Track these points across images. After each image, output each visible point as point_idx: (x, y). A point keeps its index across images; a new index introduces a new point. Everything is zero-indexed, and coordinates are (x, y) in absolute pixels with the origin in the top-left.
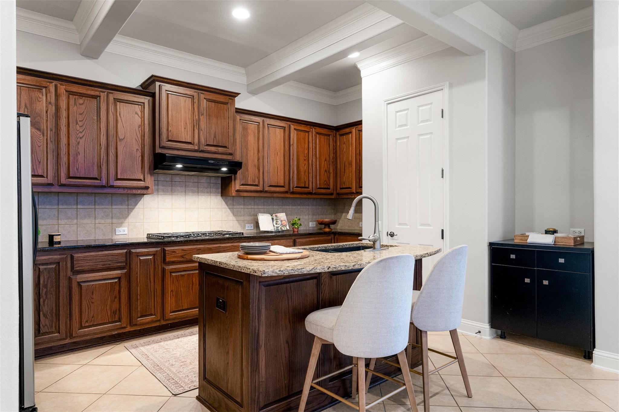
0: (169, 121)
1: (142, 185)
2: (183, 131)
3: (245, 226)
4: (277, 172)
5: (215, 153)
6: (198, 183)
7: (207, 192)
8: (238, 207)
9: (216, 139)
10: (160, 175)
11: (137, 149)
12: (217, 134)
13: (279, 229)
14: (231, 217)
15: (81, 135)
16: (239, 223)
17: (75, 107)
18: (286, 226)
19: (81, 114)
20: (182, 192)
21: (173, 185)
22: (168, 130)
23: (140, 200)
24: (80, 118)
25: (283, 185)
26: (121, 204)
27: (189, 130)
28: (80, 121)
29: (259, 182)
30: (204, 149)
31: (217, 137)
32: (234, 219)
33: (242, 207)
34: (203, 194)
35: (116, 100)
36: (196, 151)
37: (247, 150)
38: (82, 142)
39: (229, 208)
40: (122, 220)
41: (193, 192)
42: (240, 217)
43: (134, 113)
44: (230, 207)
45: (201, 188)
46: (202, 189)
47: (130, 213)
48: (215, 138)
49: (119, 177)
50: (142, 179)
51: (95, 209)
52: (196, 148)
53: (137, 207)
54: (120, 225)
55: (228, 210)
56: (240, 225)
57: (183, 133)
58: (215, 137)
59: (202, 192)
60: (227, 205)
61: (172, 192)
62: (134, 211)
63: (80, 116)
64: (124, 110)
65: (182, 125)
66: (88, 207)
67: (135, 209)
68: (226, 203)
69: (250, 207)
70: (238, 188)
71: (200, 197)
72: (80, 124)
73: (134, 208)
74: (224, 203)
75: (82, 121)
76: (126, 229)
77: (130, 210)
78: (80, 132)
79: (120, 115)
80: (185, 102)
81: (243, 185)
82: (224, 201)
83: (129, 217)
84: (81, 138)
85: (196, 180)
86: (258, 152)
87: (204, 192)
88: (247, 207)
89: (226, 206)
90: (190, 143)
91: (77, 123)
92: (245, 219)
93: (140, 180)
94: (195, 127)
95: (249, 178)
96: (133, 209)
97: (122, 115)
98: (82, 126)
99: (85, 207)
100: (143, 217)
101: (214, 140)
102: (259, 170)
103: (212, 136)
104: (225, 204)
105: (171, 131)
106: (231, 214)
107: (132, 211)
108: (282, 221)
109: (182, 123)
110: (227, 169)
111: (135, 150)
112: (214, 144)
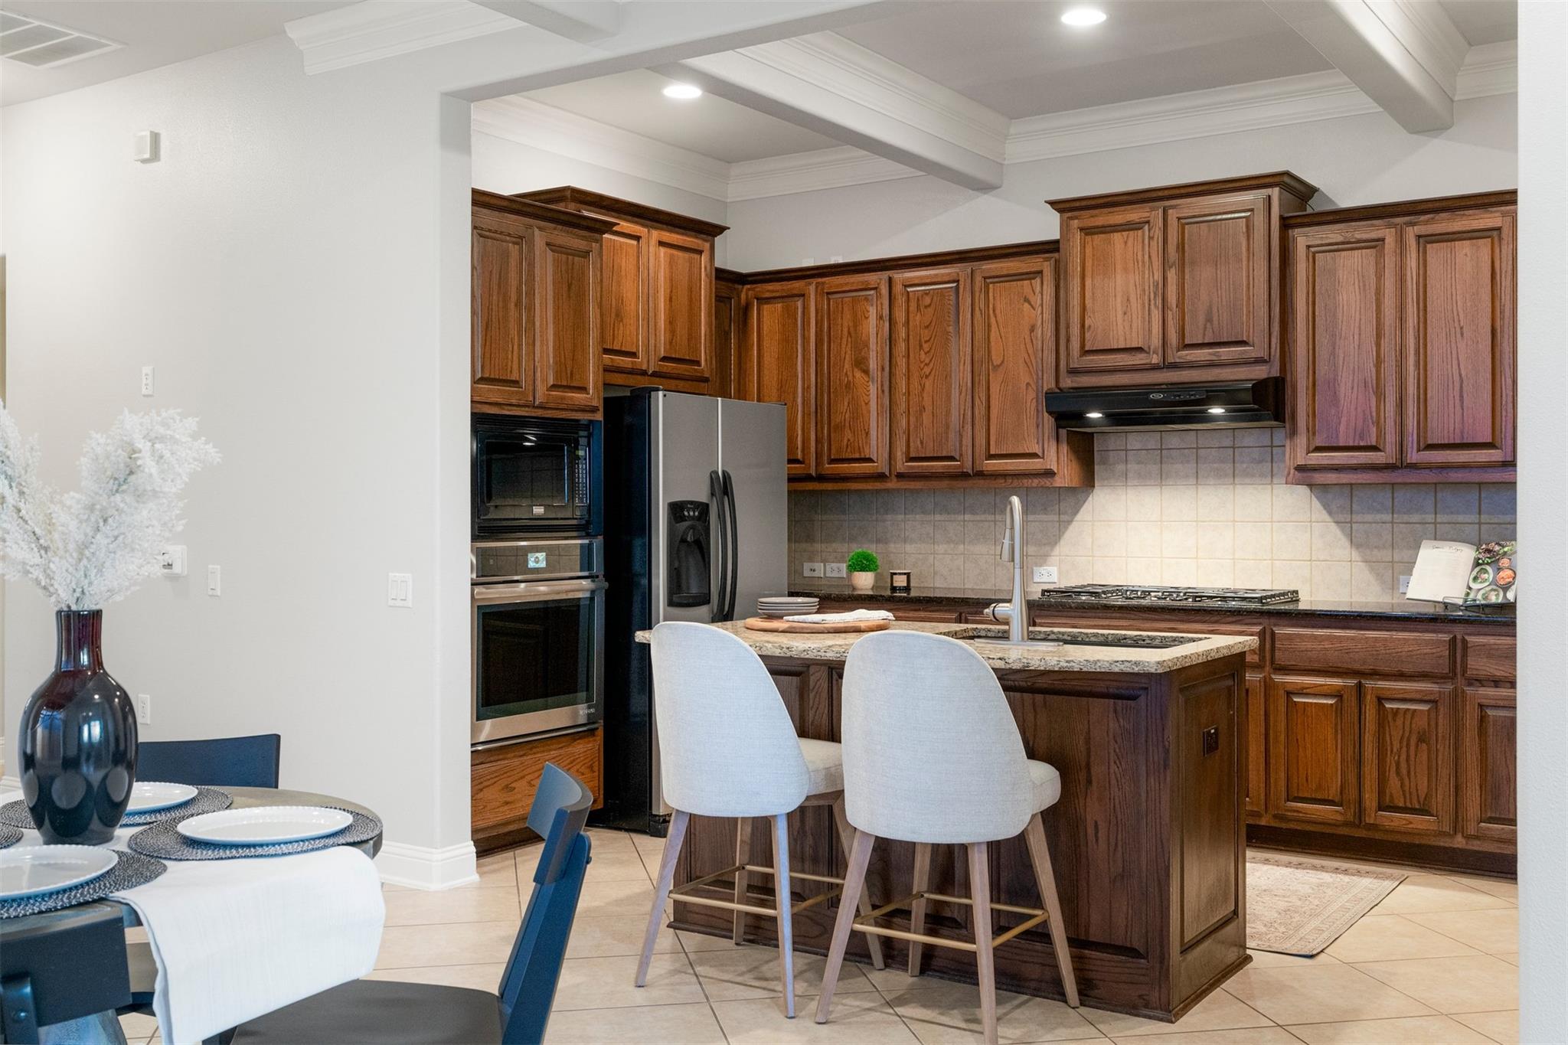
0: (1086, 302)
1: (1038, 467)
2: (1120, 321)
3: (1398, 580)
4: (1461, 396)
5: (1211, 365)
6: (1234, 448)
7: (1262, 475)
8: (1369, 517)
9: (1212, 324)
10: (1131, 437)
11: (1028, 384)
12: (1215, 310)
14: (1342, 548)
15: (927, 370)
16: (1372, 570)
17: (919, 314)
18: (1505, 588)
19: (927, 327)
20: (1187, 476)
21: (1164, 459)
22: (1083, 326)
23: (1085, 502)
24: (926, 334)
25: (1489, 440)
26: (1045, 510)
27: (1134, 316)
28: (926, 342)
30: (1178, 361)
31: (1215, 318)
32: (1355, 555)
33: (1387, 517)
34: (1247, 480)
35: (988, 278)
36: (1155, 368)
37: (1333, 335)
38: (928, 383)
39: (1337, 522)
40: (1048, 548)
41: (1219, 476)
42: (1375, 551)
43: (1022, 299)
44: (1341, 518)
45: (1243, 462)
46: (1245, 466)
47: (1064, 533)
48: (1208, 325)
50: (1039, 452)
51: (995, 521)
52: (1155, 359)
53: (1079, 517)
54: (1042, 559)
55: (1333, 527)
56: (1379, 576)
57: (1120, 327)
58: (1209, 320)
59: (1247, 474)
60: (1330, 513)
61: (1162, 478)
62: (1071, 528)
63: (926, 331)
64: (1002, 298)
65: (1119, 305)
66: (983, 517)
67: (1073, 524)
68: (1327, 507)
69: (1416, 518)
71: (1239, 490)
72: (926, 347)
73: (1072, 521)
74: (1316, 504)
75: (928, 341)
76: (1054, 570)
77: (1064, 525)
78: (926, 364)
79: (994, 311)
80: (1126, 243)
82: (1317, 497)
83: (1062, 542)
84: (927, 377)
85: (1228, 442)
86: (1379, 336)
87: (1253, 476)
88: (1406, 518)
89: (1325, 516)
90: (1139, 349)
91: (921, 346)
92: (1396, 558)
93: (1034, 455)
94: (1152, 302)
95: (1342, 428)
96: (1070, 522)
97: (998, 312)
98: (928, 352)
99: (978, 518)
100: (1093, 542)
101: (1206, 328)
102: (1380, 394)
103: (1201, 319)
104: (1322, 508)
105: (1090, 327)
106: (1344, 542)
107: (1066, 528)
108: (1499, 569)
109: (1119, 300)
110: (1223, 411)
111: (1024, 386)
112: (1206, 341)
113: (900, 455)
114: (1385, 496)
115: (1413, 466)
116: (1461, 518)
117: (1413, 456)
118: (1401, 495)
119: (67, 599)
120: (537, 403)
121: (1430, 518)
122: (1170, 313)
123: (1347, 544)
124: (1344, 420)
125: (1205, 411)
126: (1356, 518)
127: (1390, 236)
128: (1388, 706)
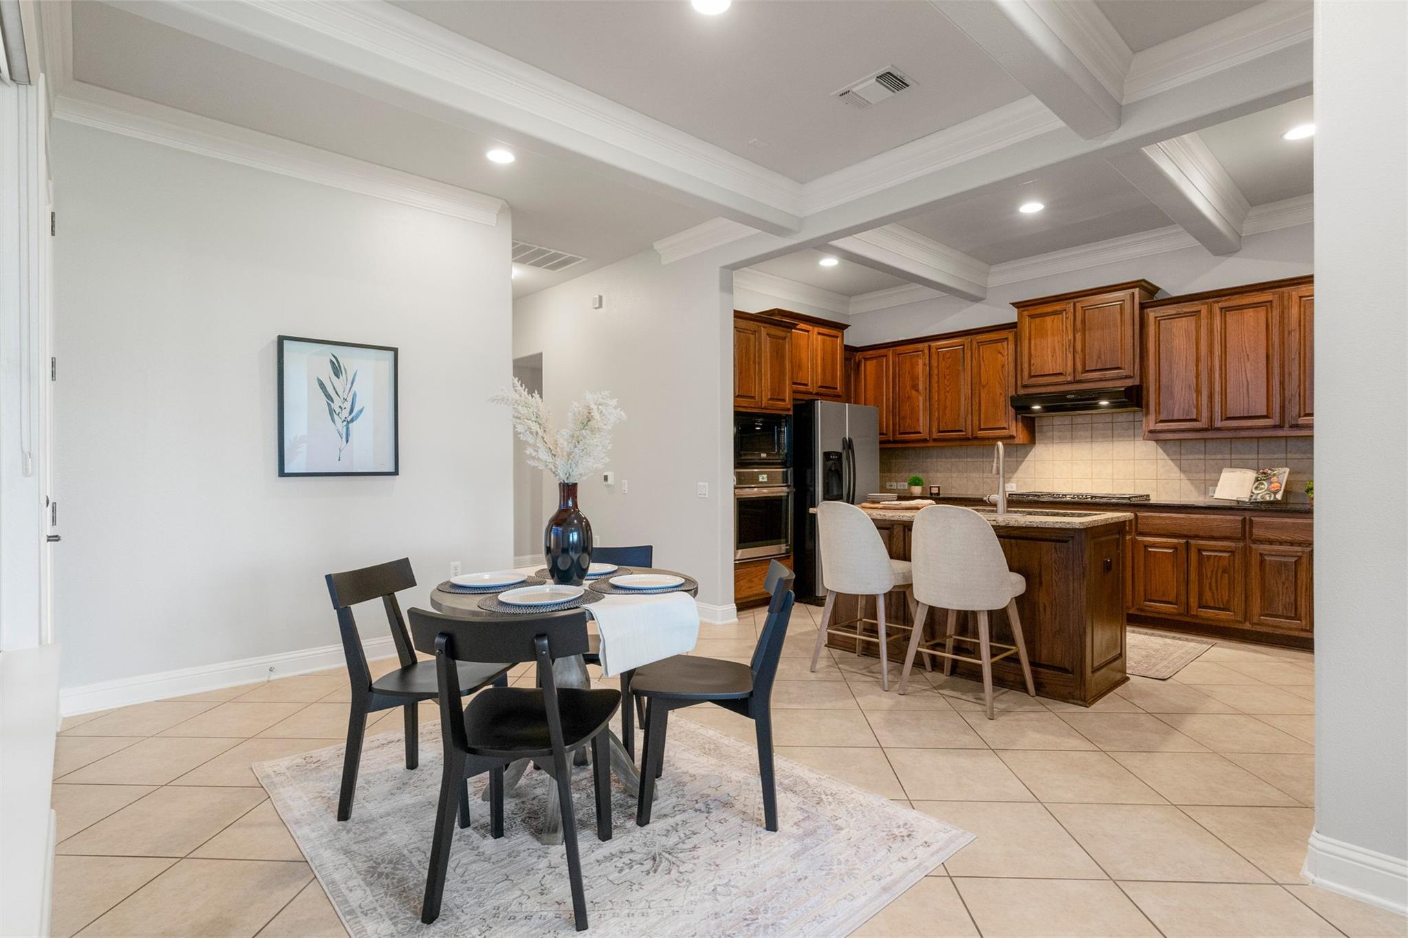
0: (1032, 352)
2: (1050, 360)
3: (1208, 489)
4: (1248, 391)
5: (1101, 380)
8: (1191, 457)
9: (1101, 360)
10: (1055, 418)
11: (1001, 394)
12: (1102, 352)
13: (1259, 497)
14: (1176, 473)
15: (948, 389)
16: (1192, 483)
17: (944, 362)
18: (1275, 493)
19: (948, 368)
20: (1086, 438)
21: (1074, 430)
22: (1030, 363)
24: (947, 371)
25: (1265, 414)
26: (1009, 456)
27: (1058, 357)
28: (948, 375)
29: (1199, 412)
30: (1082, 379)
31: (1103, 357)
32: (1183, 476)
33: (1202, 457)
34: (1121, 439)
35: (979, 343)
36: (1069, 383)
37: (1170, 362)
38: (948, 395)
39: (1172, 460)
40: (1010, 474)
41: (1104, 437)
42: (1195, 474)
43: (997, 352)
44: (1174, 457)
47: (1020, 466)
48: (1099, 360)
49: (982, 427)
50: (1007, 427)
52: (1069, 378)
53: (1027, 459)
55: (1170, 462)
56: (1197, 488)
57: (1050, 363)
58: (1099, 357)
59: (1120, 436)
60: (1168, 455)
61: (1072, 439)
62: (1023, 464)
64: (987, 352)
65: (1049, 353)
67: (1025, 462)
69: (1219, 457)
70: (1152, 428)
71: (1115, 444)
72: (948, 377)
74: (1160, 450)
77: (1019, 463)
80: (1053, 321)
81: (1162, 421)
82: (1161, 448)
83: (1019, 471)
84: (948, 392)
85: (1109, 419)
86: (1198, 360)
87: (1124, 436)
88: (1213, 457)
89: (1165, 457)
90: (1061, 374)
91: (945, 378)
92: (1208, 478)
93: (1004, 428)
94: (1068, 350)
95: (1176, 410)
96: (1022, 461)
98: (949, 380)
100: (1034, 471)
101: (1097, 362)
102: (1198, 391)
103: (1095, 357)
104: (1163, 452)
105: (1034, 364)
106: (1176, 469)
107: (1021, 464)
108: (1271, 483)
109: (1049, 350)
110: (1108, 403)
111: (998, 394)
112: (1098, 368)
113: (934, 430)
114: (1201, 446)
115: (1219, 429)
116: (1246, 456)
117: (1218, 424)
118: (1210, 445)
119: (563, 477)
120: (763, 406)
121: (1228, 456)
122: (1077, 355)
123: (1178, 471)
124: (1177, 407)
125: (1097, 404)
126: (1183, 457)
127: (1204, 309)
128: (1204, 553)
